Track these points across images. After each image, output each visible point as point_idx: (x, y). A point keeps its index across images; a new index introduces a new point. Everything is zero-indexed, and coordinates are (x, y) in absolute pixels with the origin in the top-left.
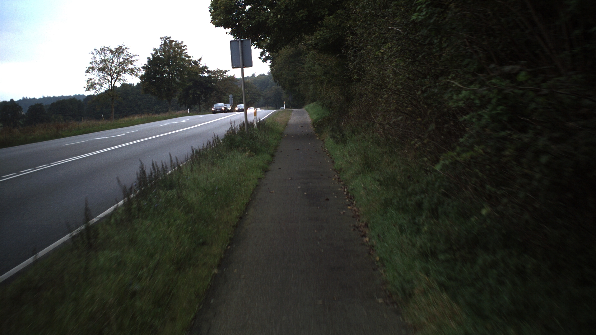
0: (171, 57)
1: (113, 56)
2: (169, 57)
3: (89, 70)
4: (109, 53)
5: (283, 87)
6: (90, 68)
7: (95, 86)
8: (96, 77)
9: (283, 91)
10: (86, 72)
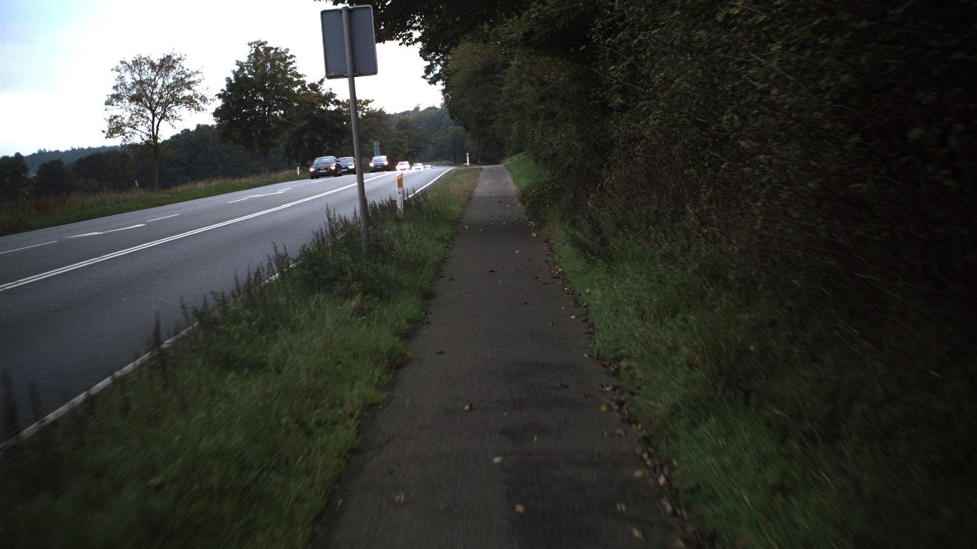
0: (268, 76)
1: (155, 73)
2: (264, 77)
3: (112, 100)
4: (148, 69)
5: (465, 127)
6: (113, 96)
7: (124, 130)
8: (125, 112)
9: (467, 134)
10: (106, 104)
